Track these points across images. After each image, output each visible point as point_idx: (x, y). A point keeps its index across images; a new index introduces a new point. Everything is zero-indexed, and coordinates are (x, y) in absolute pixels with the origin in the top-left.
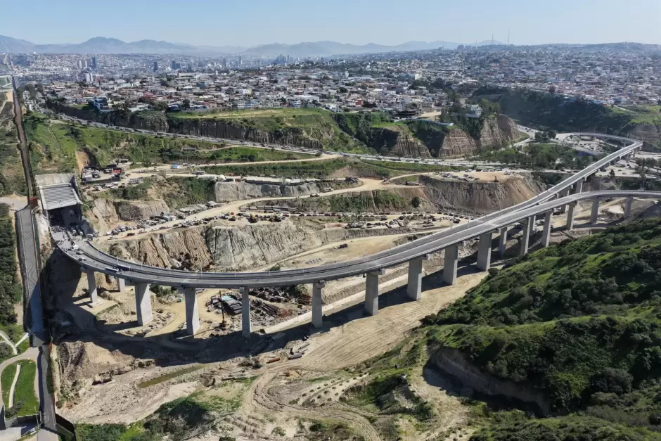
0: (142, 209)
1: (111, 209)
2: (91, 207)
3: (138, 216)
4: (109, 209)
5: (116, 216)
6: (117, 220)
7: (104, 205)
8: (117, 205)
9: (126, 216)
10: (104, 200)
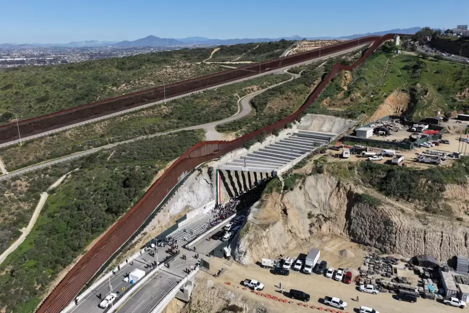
0: (399, 231)
1: (339, 204)
2: (286, 188)
3: (384, 243)
4: (334, 203)
5: (343, 220)
6: (338, 231)
7: (329, 190)
8: (353, 199)
9: (359, 231)
10: (334, 180)
